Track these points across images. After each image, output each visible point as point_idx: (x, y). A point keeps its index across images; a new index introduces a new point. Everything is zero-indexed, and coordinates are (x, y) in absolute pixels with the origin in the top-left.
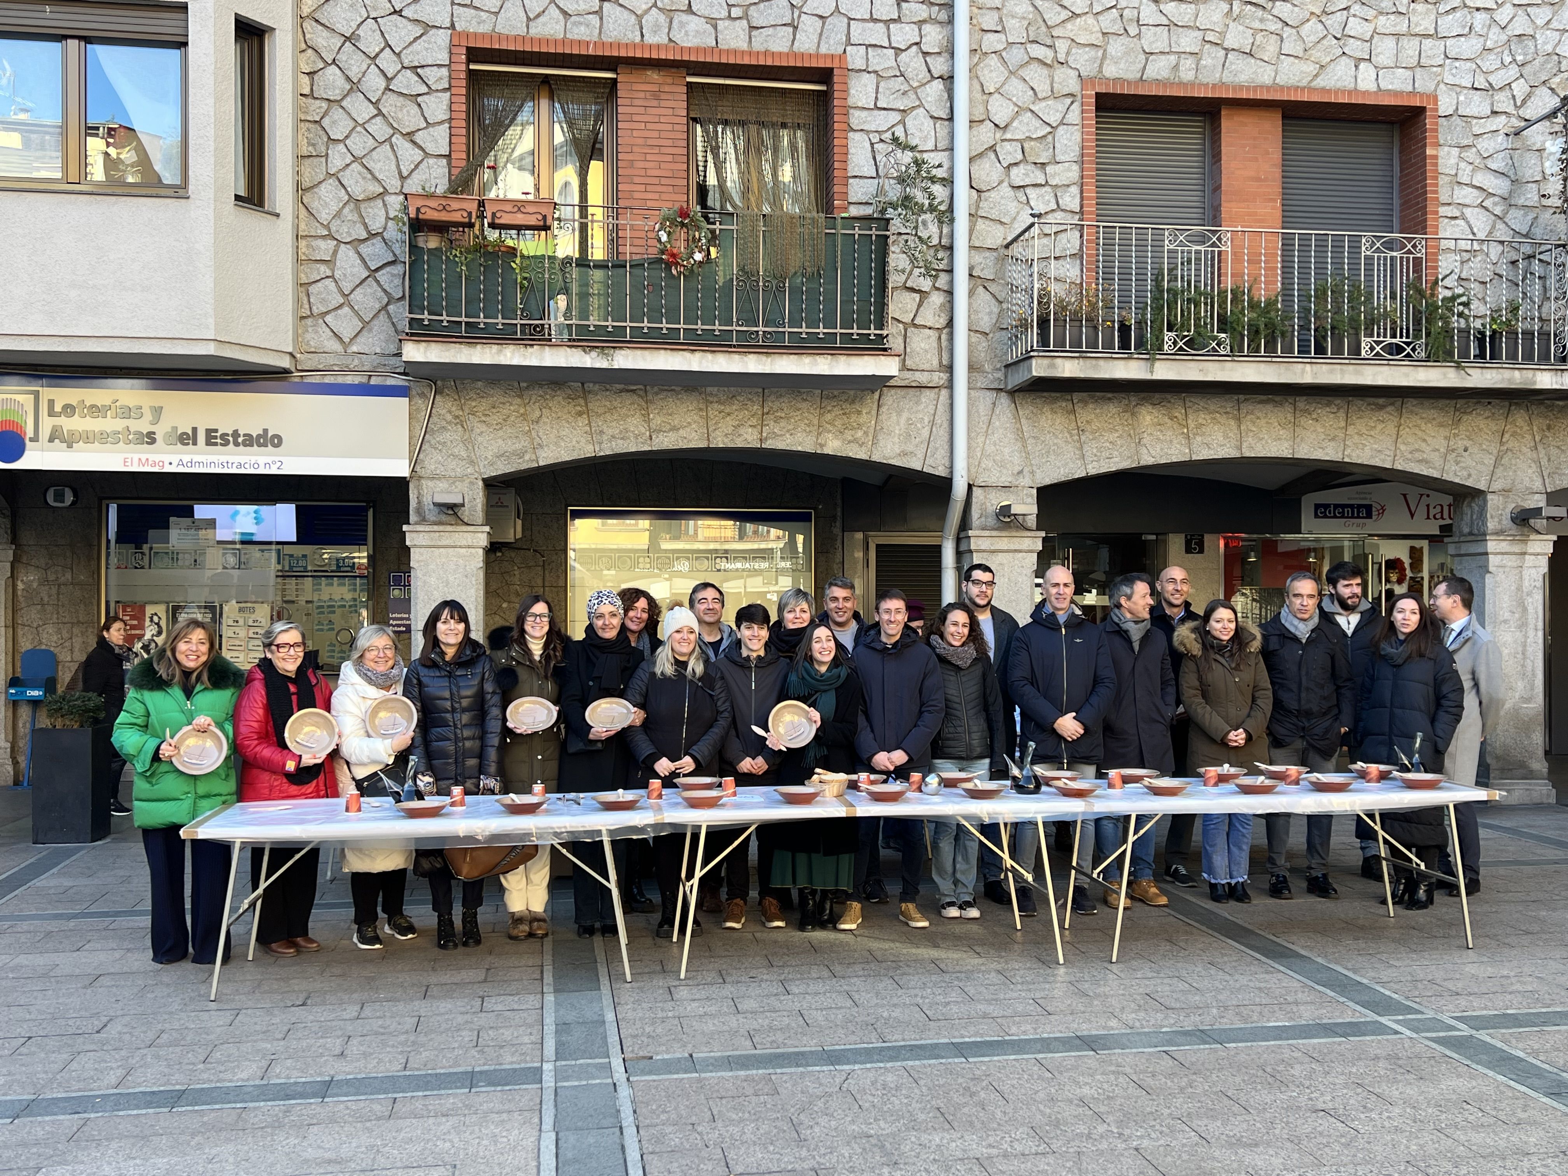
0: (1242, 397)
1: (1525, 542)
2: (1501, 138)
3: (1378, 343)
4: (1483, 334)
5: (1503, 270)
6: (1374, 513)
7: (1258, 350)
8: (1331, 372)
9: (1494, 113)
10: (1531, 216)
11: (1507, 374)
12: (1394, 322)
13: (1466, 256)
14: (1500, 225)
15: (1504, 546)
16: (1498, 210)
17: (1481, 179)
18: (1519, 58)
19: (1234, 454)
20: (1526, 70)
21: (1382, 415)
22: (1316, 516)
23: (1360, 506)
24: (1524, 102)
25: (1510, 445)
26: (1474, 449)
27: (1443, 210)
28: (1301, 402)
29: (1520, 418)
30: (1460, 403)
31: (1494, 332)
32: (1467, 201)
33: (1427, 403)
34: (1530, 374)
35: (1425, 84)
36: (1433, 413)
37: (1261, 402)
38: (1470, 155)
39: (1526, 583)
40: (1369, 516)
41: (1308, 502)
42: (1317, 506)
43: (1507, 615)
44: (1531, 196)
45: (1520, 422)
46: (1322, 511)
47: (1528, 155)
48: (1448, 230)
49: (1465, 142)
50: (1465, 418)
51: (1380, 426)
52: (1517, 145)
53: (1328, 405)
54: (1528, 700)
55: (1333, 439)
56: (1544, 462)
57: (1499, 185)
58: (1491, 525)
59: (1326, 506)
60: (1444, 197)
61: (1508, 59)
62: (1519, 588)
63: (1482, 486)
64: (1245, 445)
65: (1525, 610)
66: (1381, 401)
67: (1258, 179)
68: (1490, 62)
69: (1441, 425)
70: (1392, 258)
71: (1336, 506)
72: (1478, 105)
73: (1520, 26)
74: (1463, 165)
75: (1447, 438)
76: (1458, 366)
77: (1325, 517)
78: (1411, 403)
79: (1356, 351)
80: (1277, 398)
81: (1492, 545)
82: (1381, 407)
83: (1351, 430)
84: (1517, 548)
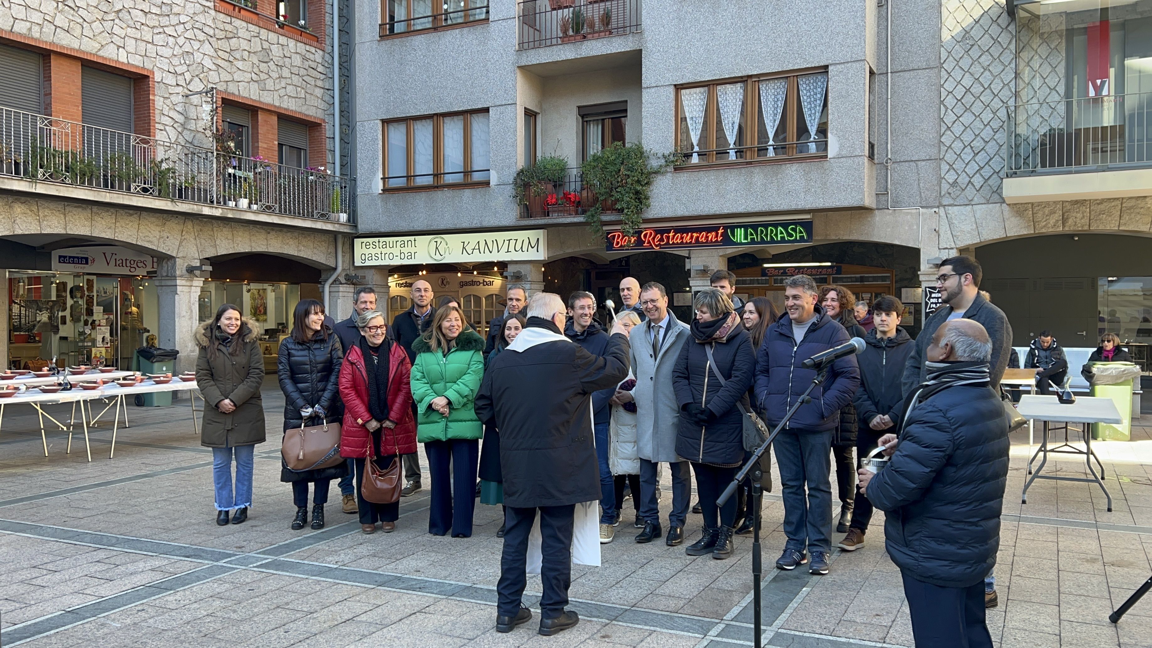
0: (66, 203)
1: (192, 281)
2: (180, 97)
3: (139, 186)
4: (181, 186)
5: (183, 157)
6: (89, 262)
7: (84, 183)
8: (118, 198)
9: (178, 85)
10: (192, 135)
11: (191, 206)
12: (145, 177)
13: (167, 148)
14: (180, 137)
15: (184, 282)
16: (180, 130)
17: (173, 114)
18: (187, 62)
19: (63, 232)
20: (190, 68)
21: (132, 218)
22: (60, 262)
23: (82, 258)
24: (189, 83)
25: (185, 237)
26: (171, 238)
27: (157, 125)
28: (95, 209)
29: (189, 225)
30: (165, 216)
31: (186, 187)
32: (167, 123)
33: (151, 214)
34: (200, 207)
35: (148, 65)
36: (153, 219)
37: (75, 207)
38: (168, 102)
39: (192, 299)
40: (87, 263)
41: (55, 254)
42: (60, 257)
43: (184, 314)
44: (192, 125)
45: (189, 227)
46: (63, 259)
47: (191, 106)
48: (159, 136)
49: (166, 96)
50: (167, 223)
51: (131, 224)
52: (187, 101)
53: (108, 211)
54: (193, 351)
55: (110, 228)
56: (199, 245)
57: (180, 119)
58: (178, 273)
59: (65, 257)
60: (157, 120)
61: (183, 62)
62: (189, 302)
63: (174, 255)
64: (68, 228)
65: (192, 311)
66: (131, 212)
67: (70, 94)
68: (176, 61)
69: (157, 225)
70: (144, 148)
71: (70, 257)
72: (170, 80)
73: (187, 48)
74: (165, 106)
75: (160, 232)
76: (172, 201)
77: (64, 262)
78: (144, 214)
79: (129, 189)
80: (84, 206)
81: (179, 282)
82: (131, 215)
83: (118, 224)
84: (188, 284)
